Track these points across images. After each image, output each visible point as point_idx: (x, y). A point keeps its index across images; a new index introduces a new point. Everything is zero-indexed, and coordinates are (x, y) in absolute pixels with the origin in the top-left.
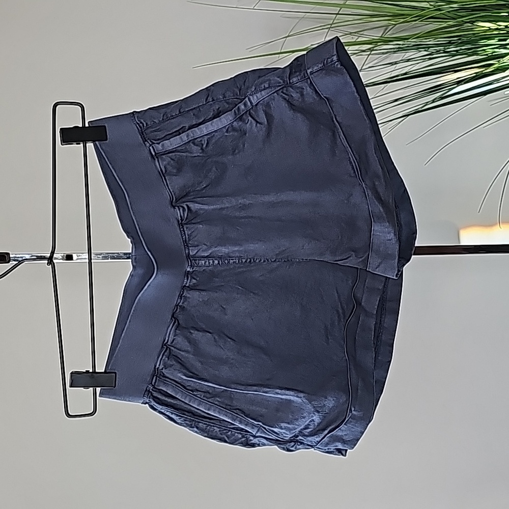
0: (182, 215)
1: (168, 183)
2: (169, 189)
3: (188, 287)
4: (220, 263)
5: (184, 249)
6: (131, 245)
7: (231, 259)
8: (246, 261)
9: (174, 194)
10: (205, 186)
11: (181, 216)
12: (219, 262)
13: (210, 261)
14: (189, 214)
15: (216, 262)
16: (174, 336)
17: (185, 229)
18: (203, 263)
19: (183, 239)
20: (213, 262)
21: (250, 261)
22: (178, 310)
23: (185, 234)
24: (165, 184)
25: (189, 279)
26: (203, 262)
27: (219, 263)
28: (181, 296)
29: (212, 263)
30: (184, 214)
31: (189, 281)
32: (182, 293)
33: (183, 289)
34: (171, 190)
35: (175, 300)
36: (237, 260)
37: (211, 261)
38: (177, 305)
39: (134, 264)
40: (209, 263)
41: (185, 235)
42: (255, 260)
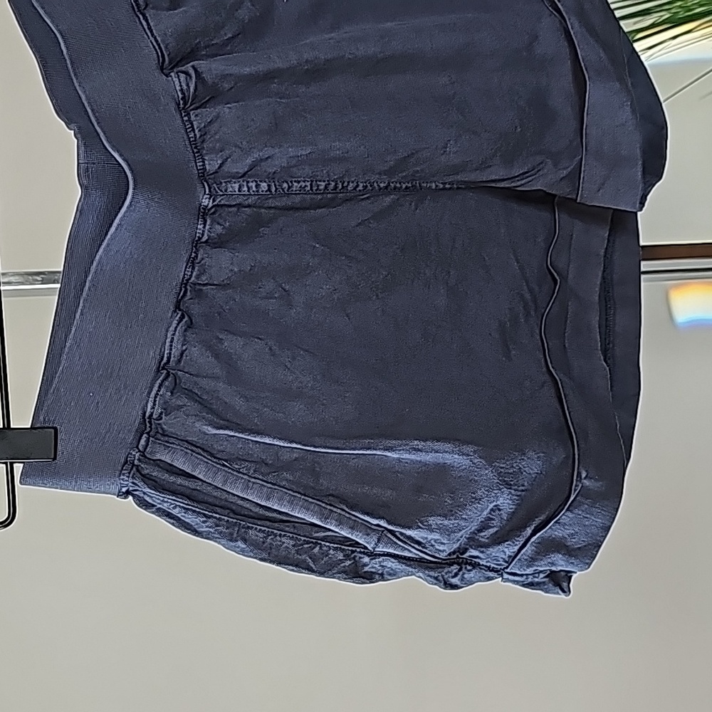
0: (185, 87)
1: (152, 24)
2: (155, 38)
3: (206, 242)
4: (273, 189)
5: (192, 158)
6: (76, 141)
7: (295, 181)
8: (326, 187)
9: (166, 47)
10: (230, 35)
11: (182, 90)
12: (269, 186)
13: (250, 184)
14: (200, 87)
15: (264, 186)
16: (183, 345)
17: (193, 117)
18: (237, 190)
19: (189, 138)
20: (257, 186)
21: (336, 187)
22: (189, 293)
23: (192, 126)
24: (146, 27)
25: (208, 222)
26: (237, 186)
27: (269, 190)
28: (192, 262)
29: (254, 189)
30: (188, 85)
31: (207, 227)
32: (193, 255)
33: (195, 247)
34: (159, 39)
35: (180, 270)
36: (308, 184)
37: (253, 185)
38: (185, 283)
39: (85, 182)
40: (249, 189)
41: (193, 130)
42: (346, 184)
